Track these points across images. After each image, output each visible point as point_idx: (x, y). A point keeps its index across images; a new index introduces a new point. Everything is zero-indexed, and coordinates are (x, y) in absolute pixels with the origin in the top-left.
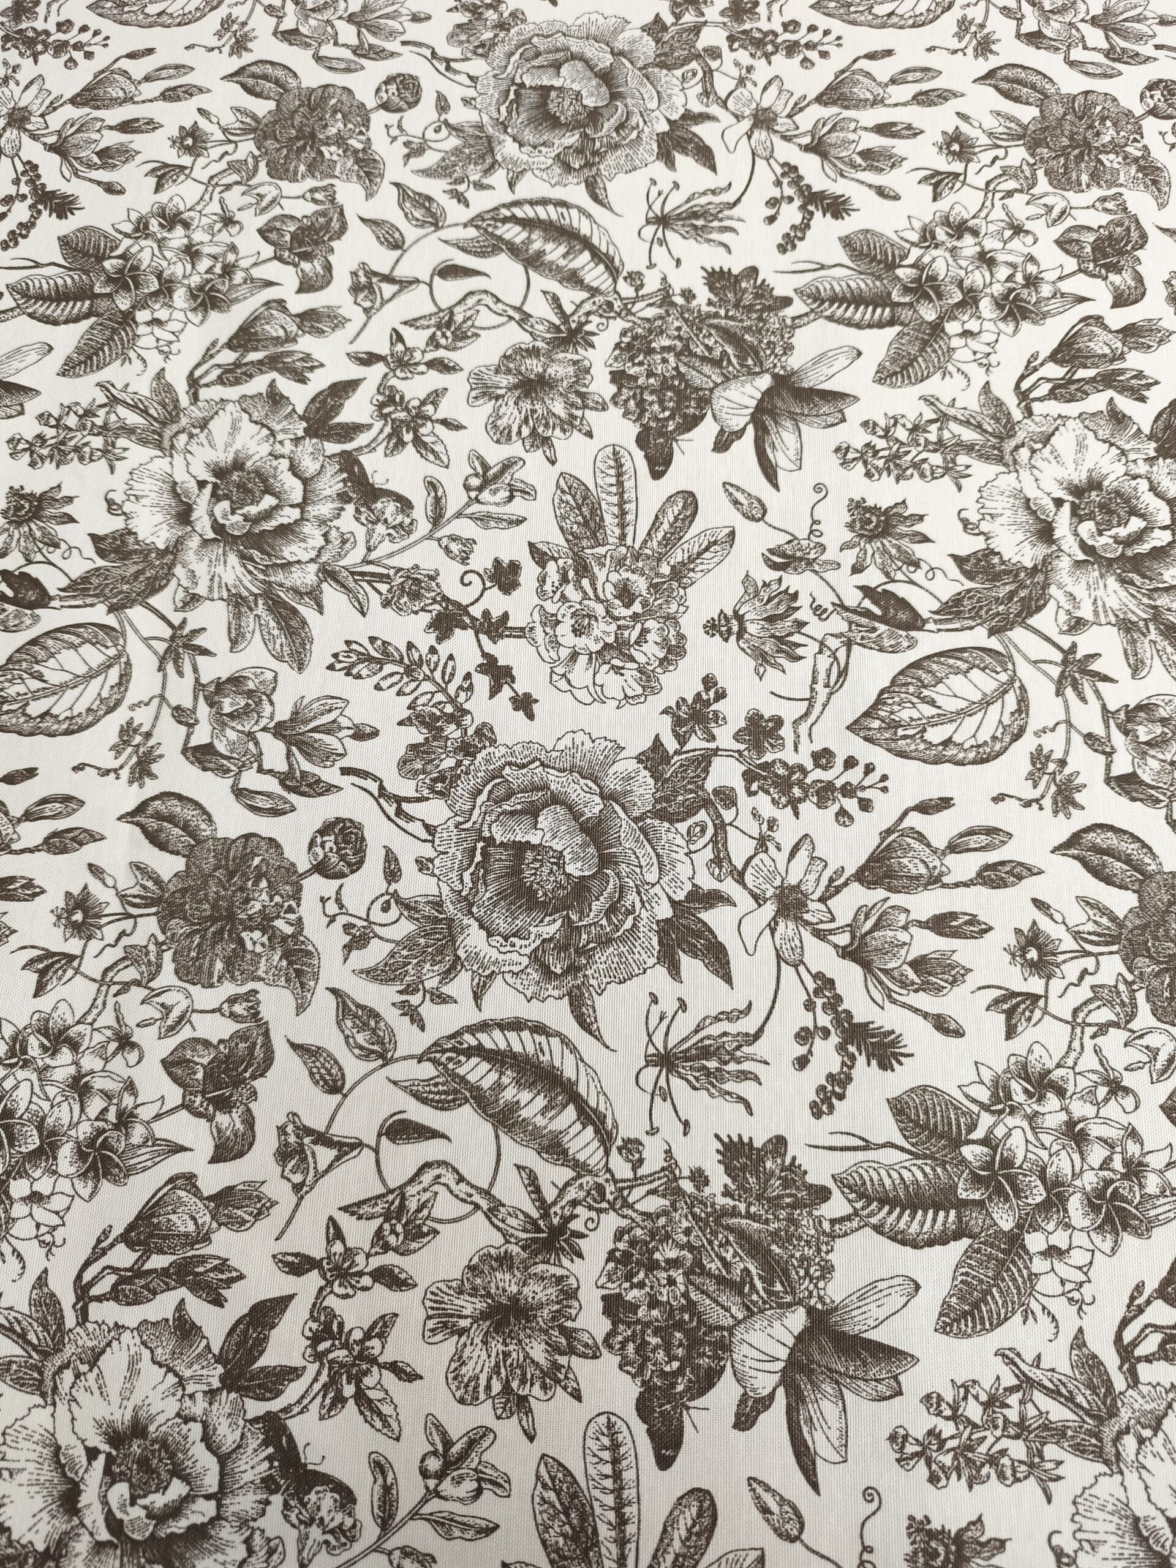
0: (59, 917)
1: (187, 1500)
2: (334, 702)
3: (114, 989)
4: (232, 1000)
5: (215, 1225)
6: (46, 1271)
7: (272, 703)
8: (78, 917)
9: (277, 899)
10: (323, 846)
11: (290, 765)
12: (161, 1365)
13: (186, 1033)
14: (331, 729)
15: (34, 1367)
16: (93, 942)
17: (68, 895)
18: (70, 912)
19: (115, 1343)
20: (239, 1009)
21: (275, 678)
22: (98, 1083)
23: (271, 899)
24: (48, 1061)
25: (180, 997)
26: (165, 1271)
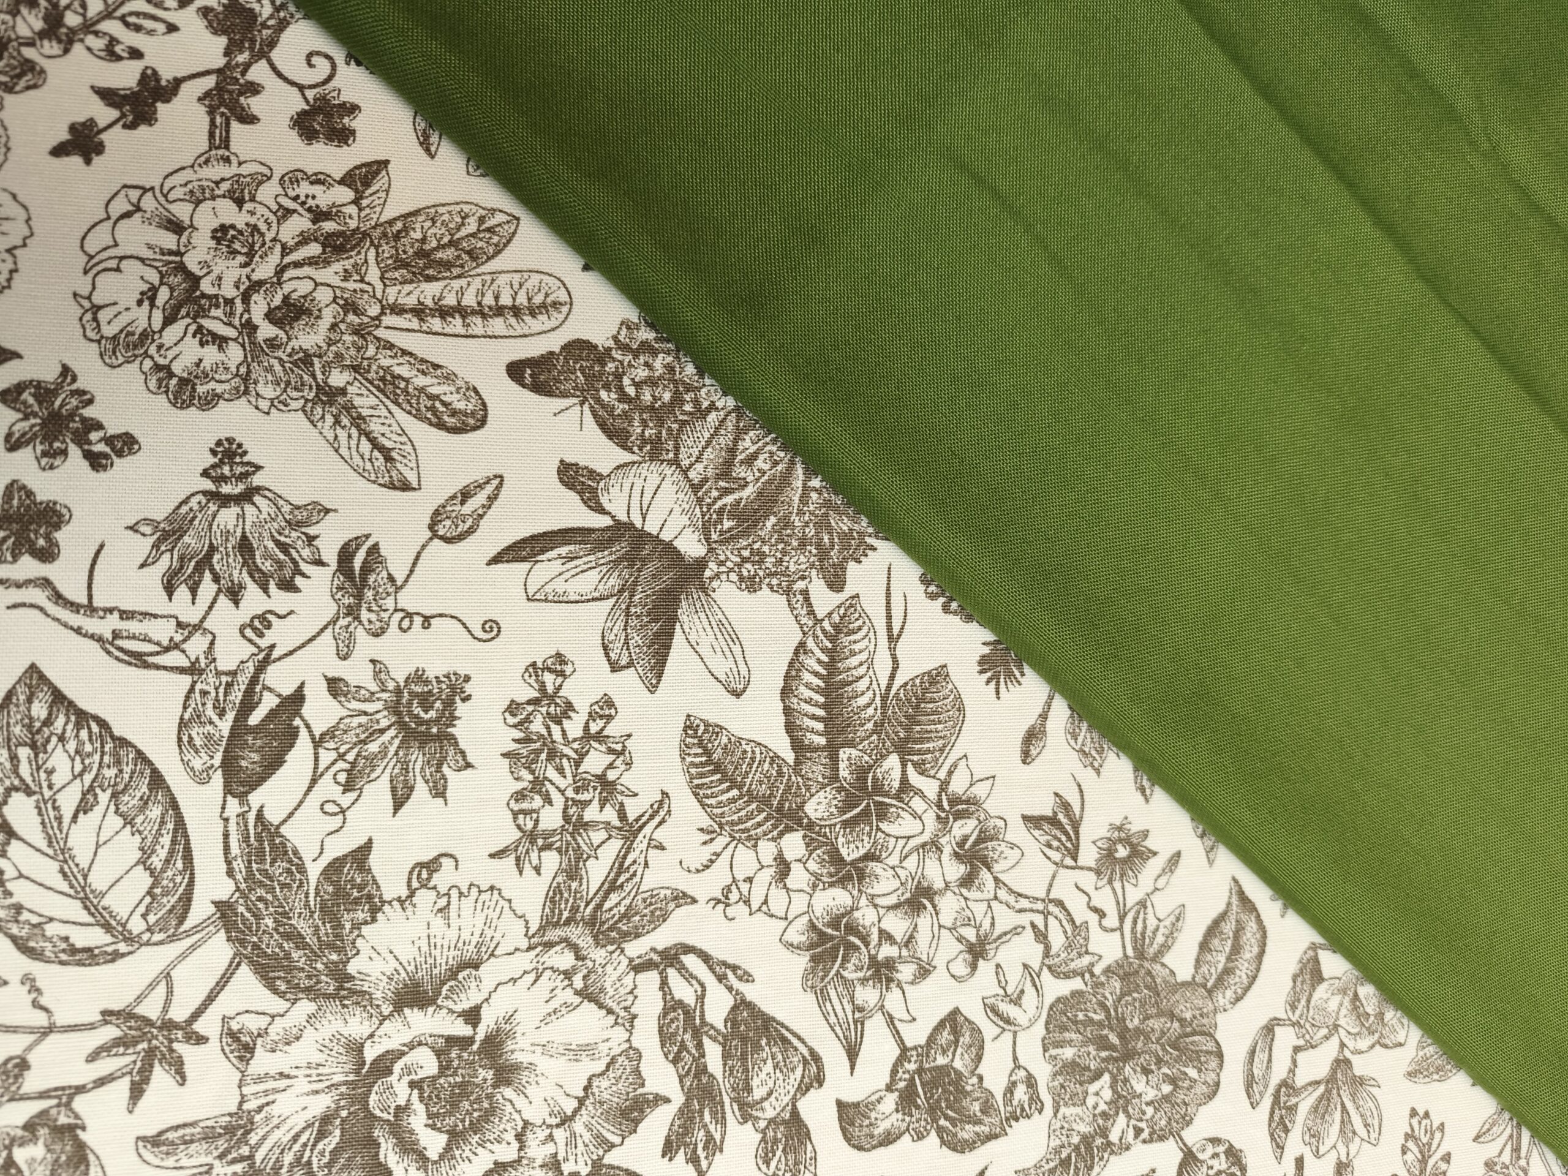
0: (1120, 829)
1: (422, 1159)
2: (1374, 1127)
3: (1039, 920)
4: (1031, 1082)
5: (762, 1124)
6: (694, 901)
7: (1372, 1047)
8: (1122, 852)
9: (1150, 1111)
10: (1215, 1156)
11: (1305, 1087)
12: (586, 1089)
13: (989, 1029)
14: (1347, 1132)
15: (575, 909)
16: (1092, 875)
17: (1145, 834)
18: (1127, 841)
19: (612, 1018)
20: (1021, 1093)
21: (1401, 1045)
22: (924, 922)
23: (1147, 1104)
24: (947, 850)
25: (1032, 1011)
26: (703, 1070)
